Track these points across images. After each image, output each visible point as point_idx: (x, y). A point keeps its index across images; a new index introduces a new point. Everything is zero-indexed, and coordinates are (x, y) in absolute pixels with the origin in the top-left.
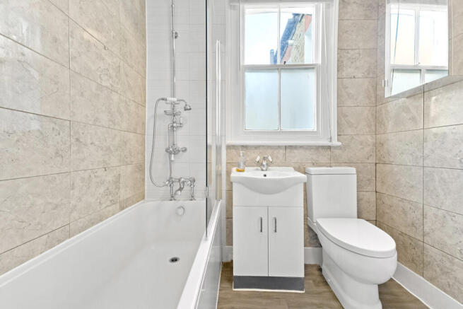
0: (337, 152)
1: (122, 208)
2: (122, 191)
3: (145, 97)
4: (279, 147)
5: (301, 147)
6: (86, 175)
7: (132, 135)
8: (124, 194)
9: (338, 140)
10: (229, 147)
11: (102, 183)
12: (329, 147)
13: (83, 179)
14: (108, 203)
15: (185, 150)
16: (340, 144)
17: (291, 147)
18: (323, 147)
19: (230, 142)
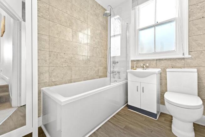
0: (189, 61)
1: (100, 78)
2: (100, 73)
3: (107, 47)
4: (153, 60)
5: (165, 59)
6: (91, 68)
7: (103, 59)
8: (100, 74)
9: (189, 54)
10: (132, 61)
11: (94, 70)
12: (184, 59)
13: (90, 69)
14: (96, 75)
15: (118, 62)
16: (190, 56)
17: (160, 60)
18: (179, 59)
19: (133, 59)
